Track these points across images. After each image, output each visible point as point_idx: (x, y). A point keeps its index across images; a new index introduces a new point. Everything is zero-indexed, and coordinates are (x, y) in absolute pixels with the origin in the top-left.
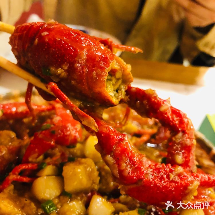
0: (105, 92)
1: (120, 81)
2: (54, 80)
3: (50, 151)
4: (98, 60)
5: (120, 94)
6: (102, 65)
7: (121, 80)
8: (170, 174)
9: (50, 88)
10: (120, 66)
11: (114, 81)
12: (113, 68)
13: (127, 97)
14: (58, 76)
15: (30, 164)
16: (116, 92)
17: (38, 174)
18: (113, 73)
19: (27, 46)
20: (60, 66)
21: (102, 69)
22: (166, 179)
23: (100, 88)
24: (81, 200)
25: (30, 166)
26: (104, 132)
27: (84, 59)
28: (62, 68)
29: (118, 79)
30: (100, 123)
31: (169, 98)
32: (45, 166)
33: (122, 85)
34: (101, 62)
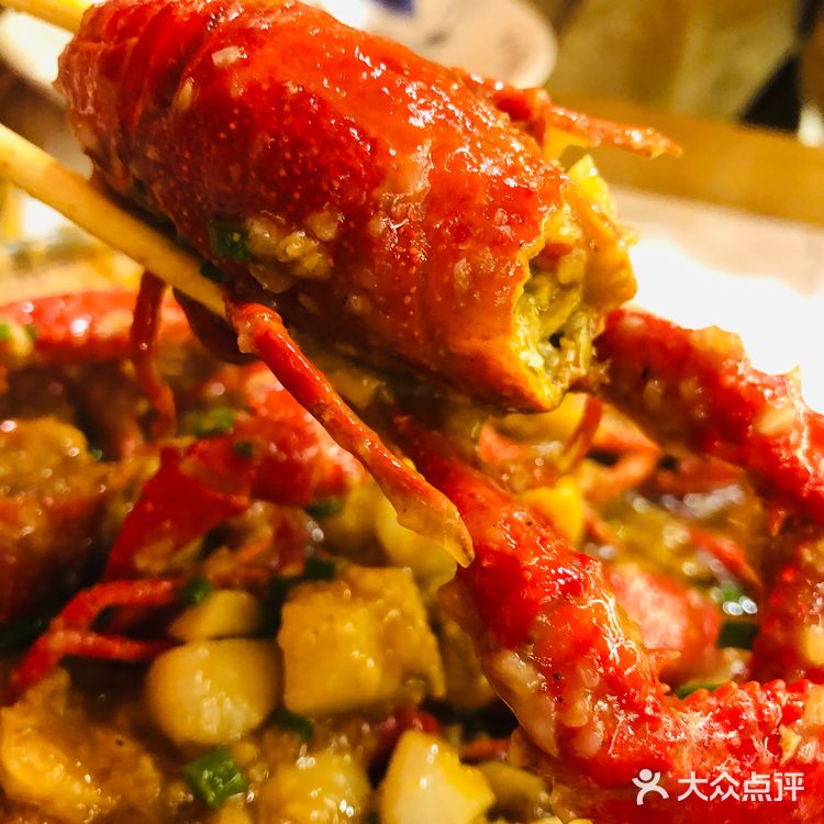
1: (575, 298)
2: (265, 286)
4: (484, 199)
6: (502, 228)
7: (581, 287)
8: (784, 730)
9: (250, 335)
10: (584, 227)
11: (545, 292)
12: (554, 239)
13: (601, 369)
14: (285, 267)
15: (140, 583)
16: (549, 347)
18: (549, 259)
19: (139, 111)
20: (297, 219)
23: (486, 338)
24: (353, 747)
27: (417, 196)
28: (311, 235)
29: (565, 288)
30: (473, 496)
33: (580, 314)
34: (500, 214)
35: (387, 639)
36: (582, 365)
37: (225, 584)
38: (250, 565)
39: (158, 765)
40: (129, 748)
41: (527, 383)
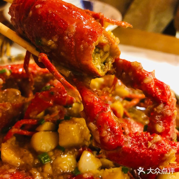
0: (91, 65)
1: (108, 55)
3: (50, 109)
4: (86, 33)
5: (107, 67)
6: (90, 39)
7: (109, 53)
8: (148, 142)
10: (108, 40)
11: (102, 54)
12: (101, 42)
13: (114, 69)
14: (49, 47)
15: (30, 120)
16: (103, 65)
17: (37, 129)
18: (100, 46)
19: (23, 17)
21: (90, 43)
22: (144, 147)
23: (87, 61)
24: (73, 154)
25: (30, 121)
26: (89, 101)
27: (73, 32)
28: (52, 40)
29: (106, 53)
30: (86, 93)
31: (154, 71)
32: (44, 122)
33: (109, 58)
34: (89, 36)
35: (82, 133)
36: (109, 68)
37: (48, 121)
38: (53, 118)
39: (33, 156)
40: (27, 152)
41: (96, 70)
